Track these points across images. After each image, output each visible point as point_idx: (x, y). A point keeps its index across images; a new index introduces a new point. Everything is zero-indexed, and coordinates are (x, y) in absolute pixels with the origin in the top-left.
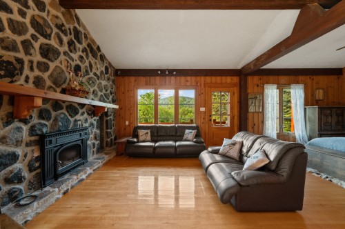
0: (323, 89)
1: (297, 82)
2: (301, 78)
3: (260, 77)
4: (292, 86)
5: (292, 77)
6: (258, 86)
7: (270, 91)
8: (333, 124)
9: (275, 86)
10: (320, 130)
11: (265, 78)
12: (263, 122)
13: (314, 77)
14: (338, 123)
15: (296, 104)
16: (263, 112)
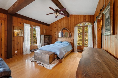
0: (45, 30)
1: (38, 26)
2: (39, 24)
3: (22, 19)
4: (36, 27)
5: (36, 23)
6: (20, 23)
7: (27, 27)
8: (47, 41)
9: (29, 25)
10: (44, 43)
11: (25, 20)
12: (23, 41)
13: (43, 25)
14: (48, 40)
15: (38, 34)
16: (23, 37)
